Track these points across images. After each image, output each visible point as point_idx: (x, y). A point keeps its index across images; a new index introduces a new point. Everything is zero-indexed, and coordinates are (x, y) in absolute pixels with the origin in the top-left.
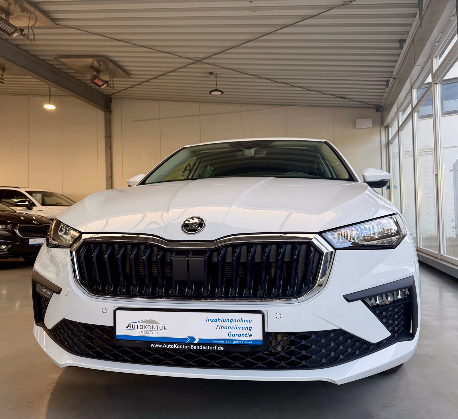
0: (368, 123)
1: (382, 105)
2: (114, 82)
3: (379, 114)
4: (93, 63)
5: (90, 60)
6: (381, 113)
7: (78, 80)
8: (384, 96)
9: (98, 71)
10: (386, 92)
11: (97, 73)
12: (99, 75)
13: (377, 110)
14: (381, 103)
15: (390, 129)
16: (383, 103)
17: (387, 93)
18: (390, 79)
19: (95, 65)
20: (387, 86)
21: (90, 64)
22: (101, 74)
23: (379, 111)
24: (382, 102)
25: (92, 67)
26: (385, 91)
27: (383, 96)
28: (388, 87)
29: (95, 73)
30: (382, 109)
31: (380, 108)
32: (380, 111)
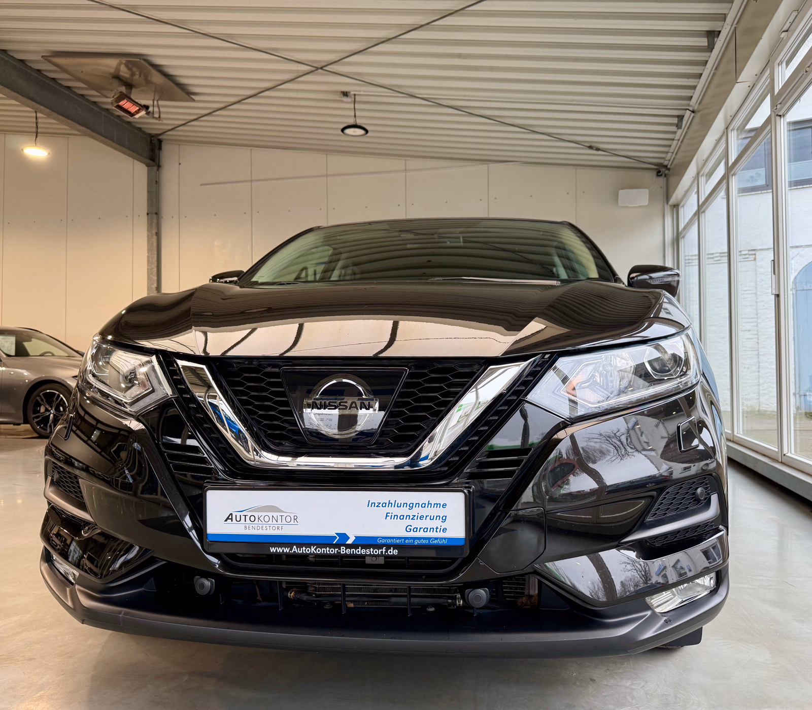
0: (641, 197)
1: (669, 163)
2: (162, 110)
3: (662, 180)
4: (118, 69)
5: (112, 63)
6: (665, 179)
7: (95, 103)
8: (673, 147)
9: (130, 86)
10: (676, 139)
11: (126, 89)
12: (130, 93)
13: (659, 174)
14: (665, 160)
15: (681, 210)
16: (669, 160)
17: (679, 140)
18: (684, 111)
19: (121, 73)
20: (679, 126)
21: (112, 71)
22: (134, 90)
23: (661, 175)
24: (667, 158)
25: (117, 77)
26: (675, 137)
27: (670, 146)
28: (681, 128)
29: (123, 89)
30: (667, 172)
31: (664, 170)
32: (664, 175)
